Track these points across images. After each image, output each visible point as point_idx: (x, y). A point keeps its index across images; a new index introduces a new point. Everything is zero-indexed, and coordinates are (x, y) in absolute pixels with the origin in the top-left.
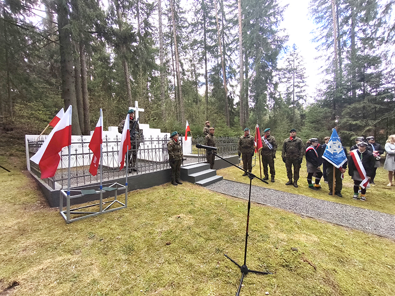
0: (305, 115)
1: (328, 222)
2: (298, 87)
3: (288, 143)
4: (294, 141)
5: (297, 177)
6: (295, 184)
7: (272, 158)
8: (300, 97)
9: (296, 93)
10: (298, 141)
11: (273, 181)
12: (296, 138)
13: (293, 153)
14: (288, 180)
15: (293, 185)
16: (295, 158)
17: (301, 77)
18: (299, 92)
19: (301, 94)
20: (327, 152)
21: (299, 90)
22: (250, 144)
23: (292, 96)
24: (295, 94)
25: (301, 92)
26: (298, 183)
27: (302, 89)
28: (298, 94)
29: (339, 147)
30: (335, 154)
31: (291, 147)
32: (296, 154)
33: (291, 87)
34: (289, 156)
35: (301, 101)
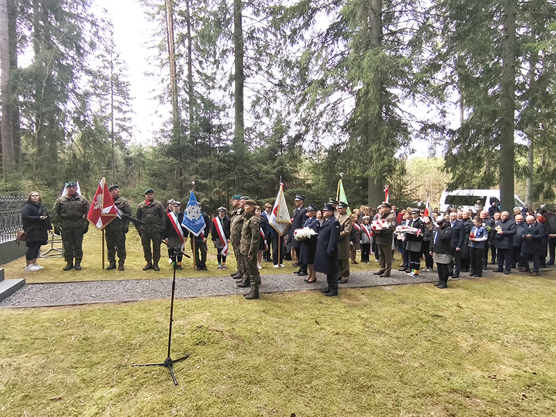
0: (131, 158)
1: (210, 296)
2: (120, 110)
3: (145, 209)
4: (152, 206)
5: (157, 256)
6: (155, 268)
7: (122, 233)
8: (124, 129)
9: (116, 119)
10: (157, 206)
11: (122, 268)
12: (155, 201)
13: (151, 223)
14: (146, 263)
15: (153, 268)
16: (155, 230)
17: (125, 95)
18: (121, 120)
19: (124, 123)
20: (187, 218)
21: (121, 116)
22: (80, 211)
23: (110, 123)
24: (115, 121)
25: (124, 120)
26: (159, 265)
27: (127, 115)
28: (119, 122)
29: (197, 212)
30: (194, 221)
31: (149, 215)
32: (155, 225)
33: (108, 107)
34: (146, 228)
35: (124, 135)
